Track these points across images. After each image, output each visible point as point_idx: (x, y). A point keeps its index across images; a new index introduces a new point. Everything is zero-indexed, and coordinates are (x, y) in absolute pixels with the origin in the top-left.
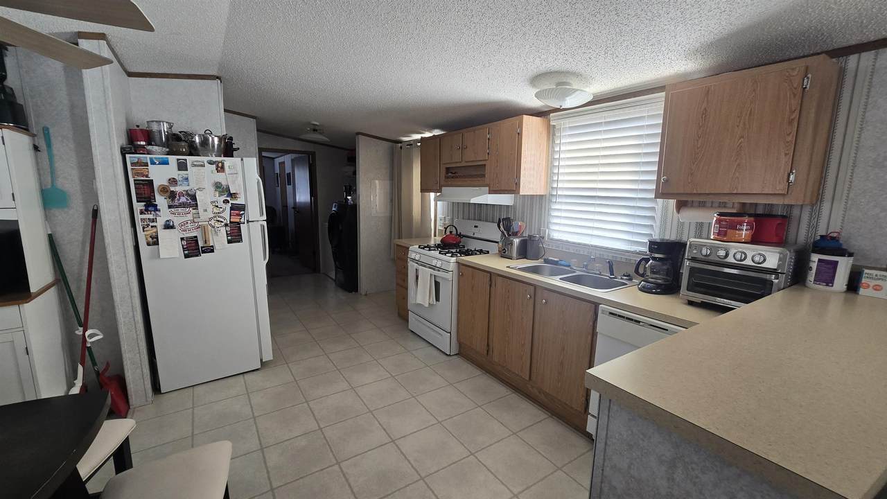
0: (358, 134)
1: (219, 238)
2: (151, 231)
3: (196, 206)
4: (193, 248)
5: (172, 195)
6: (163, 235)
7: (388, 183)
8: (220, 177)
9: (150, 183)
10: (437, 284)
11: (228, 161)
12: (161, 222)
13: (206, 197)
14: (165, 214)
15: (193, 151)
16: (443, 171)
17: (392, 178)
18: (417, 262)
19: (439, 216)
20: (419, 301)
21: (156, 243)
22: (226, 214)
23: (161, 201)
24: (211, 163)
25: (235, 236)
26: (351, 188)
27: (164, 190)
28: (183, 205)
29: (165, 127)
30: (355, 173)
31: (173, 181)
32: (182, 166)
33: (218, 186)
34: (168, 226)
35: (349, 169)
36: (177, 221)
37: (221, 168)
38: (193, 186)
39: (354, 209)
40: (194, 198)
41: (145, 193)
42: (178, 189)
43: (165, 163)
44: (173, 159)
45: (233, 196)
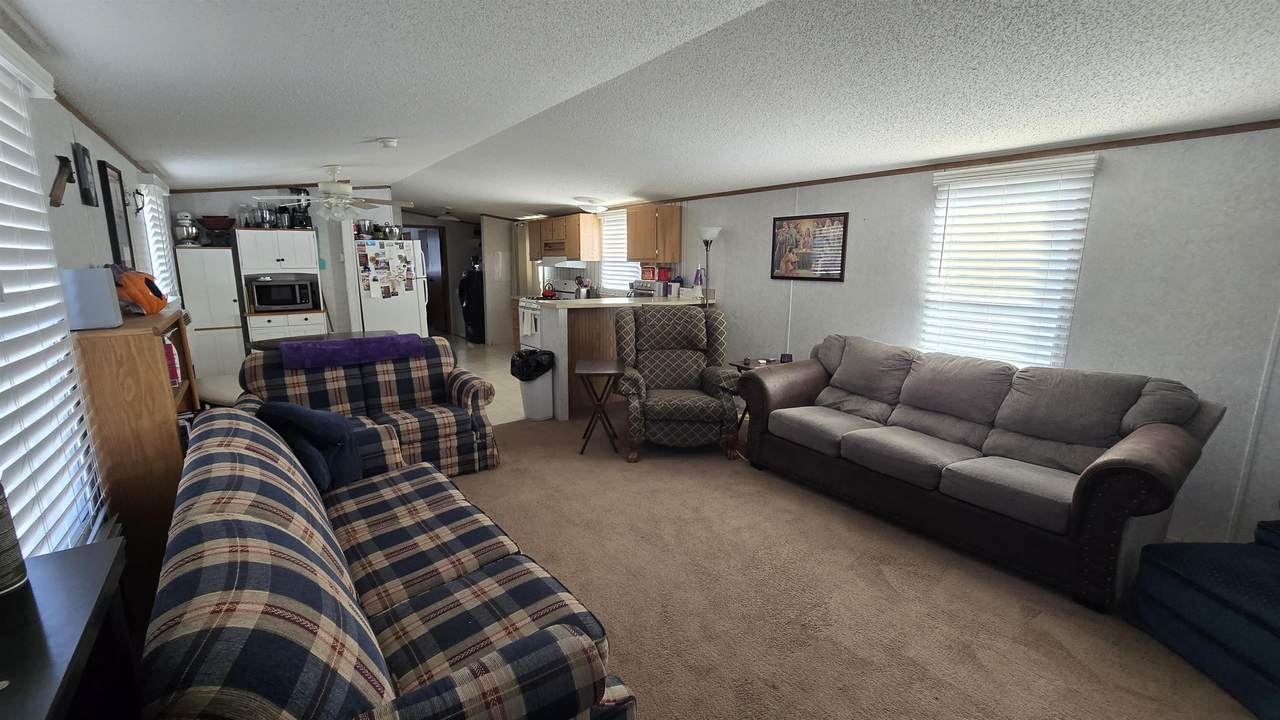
0: (483, 215)
1: (401, 288)
2: (366, 283)
3: (389, 269)
4: (387, 293)
5: (377, 263)
6: (373, 284)
7: (507, 253)
8: (402, 253)
9: (366, 255)
10: (536, 320)
11: (406, 242)
12: (371, 277)
13: (395, 263)
14: (373, 273)
15: (386, 237)
16: (543, 245)
17: (511, 249)
18: (524, 307)
19: (546, 278)
20: (525, 333)
21: (369, 289)
22: (405, 274)
23: (371, 265)
24: (396, 244)
25: (409, 287)
26: (478, 259)
27: (373, 259)
28: (381, 268)
29: (367, 223)
30: (480, 245)
31: (377, 255)
32: (382, 246)
33: (400, 257)
34: (375, 280)
35: (475, 241)
36: (379, 277)
37: (402, 247)
38: (387, 257)
39: (481, 274)
40: (388, 264)
41: (364, 261)
42: (380, 259)
43: (374, 244)
44: (377, 242)
45: (408, 263)
